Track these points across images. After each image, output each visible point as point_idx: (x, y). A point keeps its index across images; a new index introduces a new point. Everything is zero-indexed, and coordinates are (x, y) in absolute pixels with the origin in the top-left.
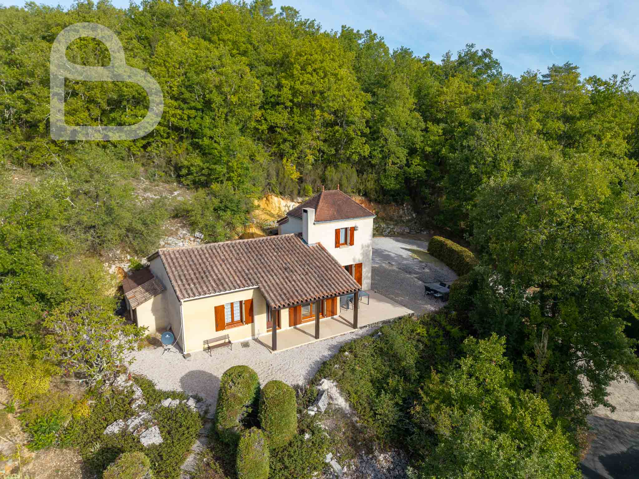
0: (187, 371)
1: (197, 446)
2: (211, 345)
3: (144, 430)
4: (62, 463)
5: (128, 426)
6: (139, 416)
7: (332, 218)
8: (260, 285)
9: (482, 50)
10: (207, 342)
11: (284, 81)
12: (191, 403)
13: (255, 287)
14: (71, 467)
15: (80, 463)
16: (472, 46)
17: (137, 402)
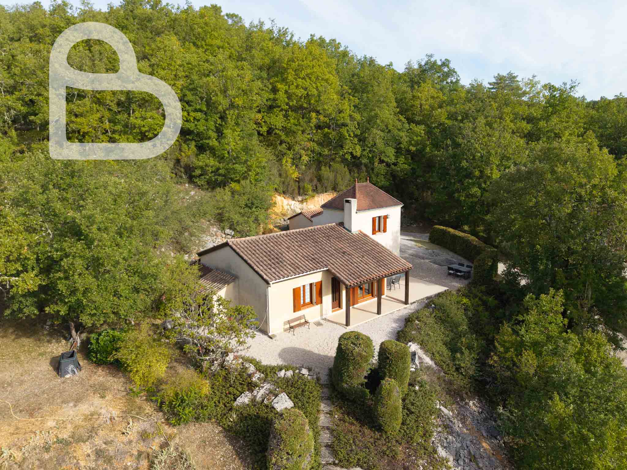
0: (280, 348)
1: (323, 407)
2: (292, 324)
3: (274, 398)
4: (206, 434)
5: (255, 396)
6: (263, 387)
7: (371, 207)
8: (329, 267)
9: (441, 60)
10: (289, 322)
11: (279, 86)
12: (304, 371)
13: (325, 269)
14: (214, 436)
15: (222, 433)
16: (431, 56)
17: (256, 375)
